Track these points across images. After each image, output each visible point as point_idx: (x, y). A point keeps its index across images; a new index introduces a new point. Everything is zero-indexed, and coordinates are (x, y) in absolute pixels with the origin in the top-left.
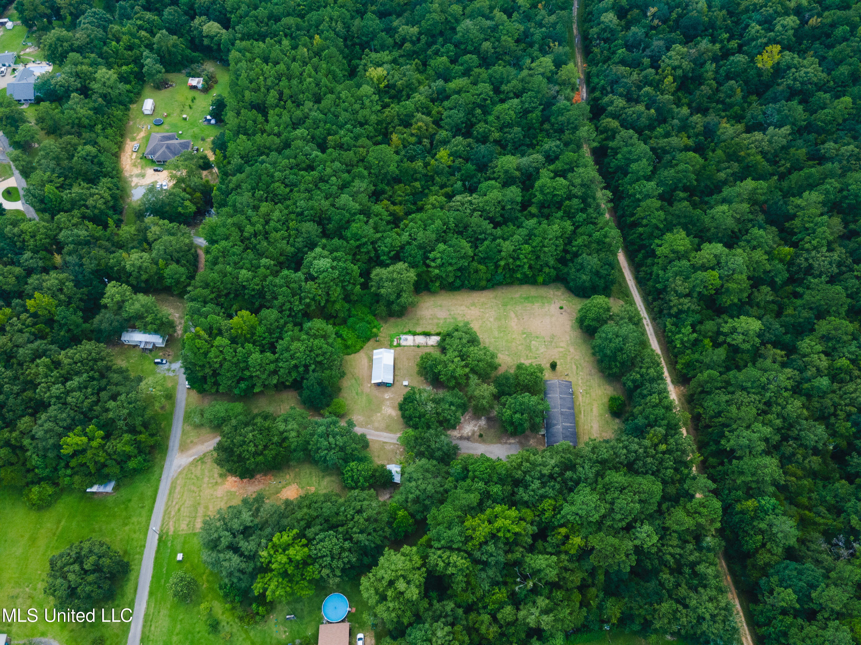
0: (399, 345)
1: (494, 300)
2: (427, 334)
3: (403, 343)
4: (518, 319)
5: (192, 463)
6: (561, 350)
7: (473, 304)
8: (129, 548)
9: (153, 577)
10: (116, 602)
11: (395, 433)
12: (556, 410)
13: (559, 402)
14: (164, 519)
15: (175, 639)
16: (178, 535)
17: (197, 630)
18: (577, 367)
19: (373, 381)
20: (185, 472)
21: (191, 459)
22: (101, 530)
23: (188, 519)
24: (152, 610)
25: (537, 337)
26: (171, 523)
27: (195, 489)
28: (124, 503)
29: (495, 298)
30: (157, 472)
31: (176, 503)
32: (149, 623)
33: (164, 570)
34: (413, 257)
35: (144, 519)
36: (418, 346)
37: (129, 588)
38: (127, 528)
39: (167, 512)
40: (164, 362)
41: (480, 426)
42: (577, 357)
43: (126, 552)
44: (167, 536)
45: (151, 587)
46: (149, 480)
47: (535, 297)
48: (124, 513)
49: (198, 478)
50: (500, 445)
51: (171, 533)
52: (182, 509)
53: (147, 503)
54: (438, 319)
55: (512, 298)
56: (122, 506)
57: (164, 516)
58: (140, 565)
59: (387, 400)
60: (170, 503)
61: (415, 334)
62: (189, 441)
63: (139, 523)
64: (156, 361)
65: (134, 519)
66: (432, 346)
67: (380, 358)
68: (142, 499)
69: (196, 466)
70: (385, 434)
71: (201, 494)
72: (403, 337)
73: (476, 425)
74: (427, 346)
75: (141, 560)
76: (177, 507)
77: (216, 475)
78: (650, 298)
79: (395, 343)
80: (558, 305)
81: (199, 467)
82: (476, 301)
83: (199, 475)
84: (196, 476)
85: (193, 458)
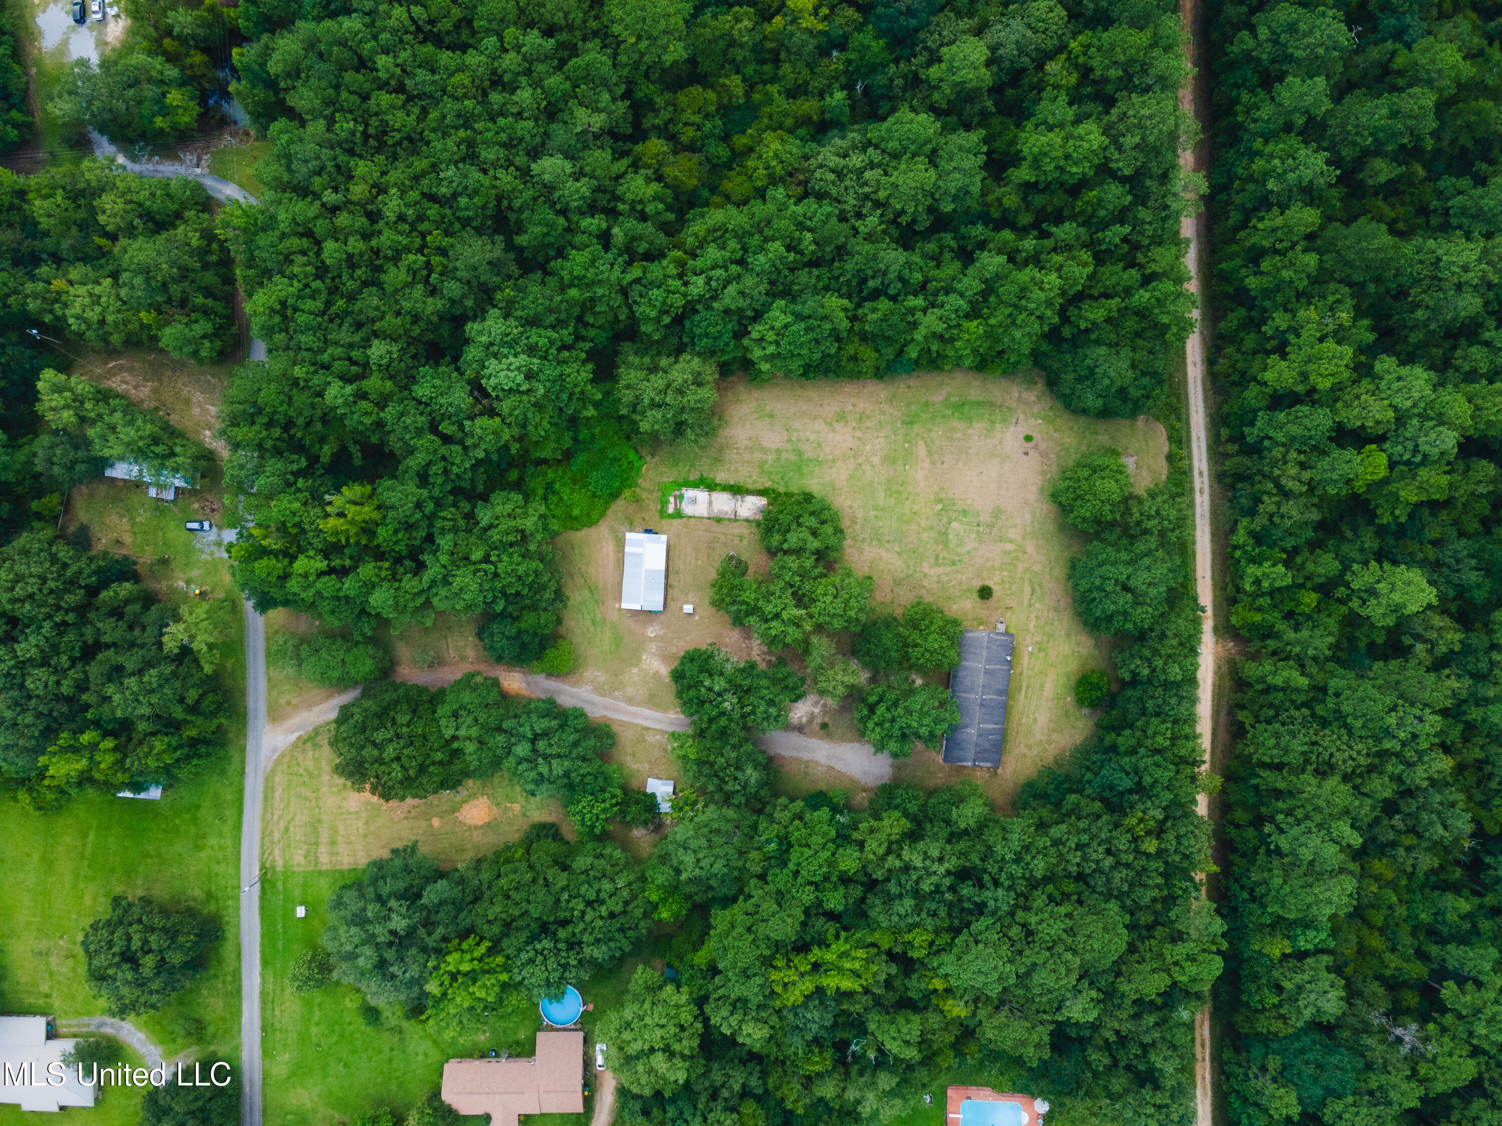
0: (679, 514)
1: (885, 407)
2: (737, 490)
3: (688, 509)
4: (933, 463)
5: (295, 745)
6: (1009, 547)
7: (841, 417)
8: (213, 888)
9: (263, 937)
10: (212, 972)
11: (665, 710)
12: (971, 696)
13: (981, 680)
14: (262, 845)
15: (314, 1030)
16: (293, 873)
17: (348, 1020)
18: (1033, 590)
19: (625, 606)
20: (286, 759)
21: (293, 737)
22: (159, 855)
23: (305, 847)
24: (270, 987)
25: (965, 513)
26: (277, 852)
27: (309, 794)
28: (189, 811)
29: (890, 401)
30: (236, 758)
31: (280, 818)
32: (270, 1005)
33: (279, 926)
34: (715, 338)
35: (229, 842)
36: (719, 520)
37: (227, 951)
38: (203, 855)
39: (265, 833)
40: (206, 525)
41: (825, 705)
42: (1037, 568)
43: (209, 895)
44: (274, 872)
45: (263, 952)
46: (223, 772)
47: (979, 404)
48: (193, 830)
49: (311, 775)
50: (857, 745)
51: (279, 868)
52: (292, 828)
53: (229, 813)
54: (764, 450)
55: (927, 405)
56: (187, 816)
57: (263, 839)
58: (239, 916)
59: (651, 640)
60: (269, 816)
61: (711, 487)
62: (283, 701)
63: (222, 848)
64: (190, 525)
65: (212, 841)
66: (747, 520)
67: (640, 556)
68: (218, 805)
69: (304, 751)
70: (646, 712)
71: (321, 804)
72: (689, 493)
73: (817, 703)
74: (736, 520)
75: (238, 909)
76: (282, 824)
78: (1224, 432)
79: (671, 509)
80: (1023, 429)
81: (310, 754)
82: (849, 407)
83: (311, 768)
84: (306, 770)
85: (297, 734)
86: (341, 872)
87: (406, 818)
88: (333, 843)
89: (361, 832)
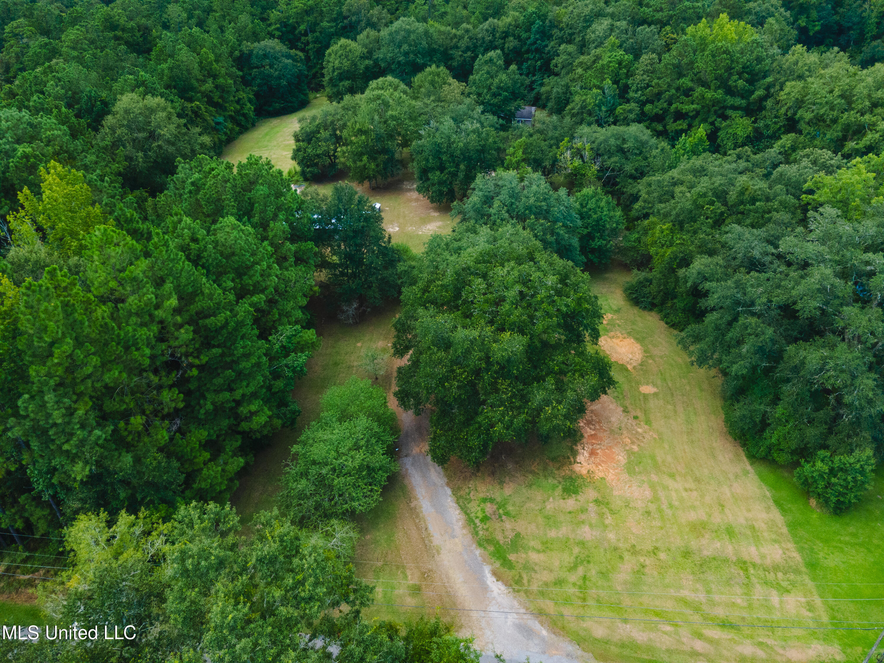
5: (516, 585)
21: (496, 589)
23: (759, 590)
31: (700, 636)
52: (720, 612)
69: (528, 567)
71: (648, 546)
77: (571, 503)
81: (534, 557)
83: (567, 559)
84: (573, 568)
85: (490, 580)
86: (793, 526)
87: (648, 422)
88: (730, 532)
89: (691, 485)
